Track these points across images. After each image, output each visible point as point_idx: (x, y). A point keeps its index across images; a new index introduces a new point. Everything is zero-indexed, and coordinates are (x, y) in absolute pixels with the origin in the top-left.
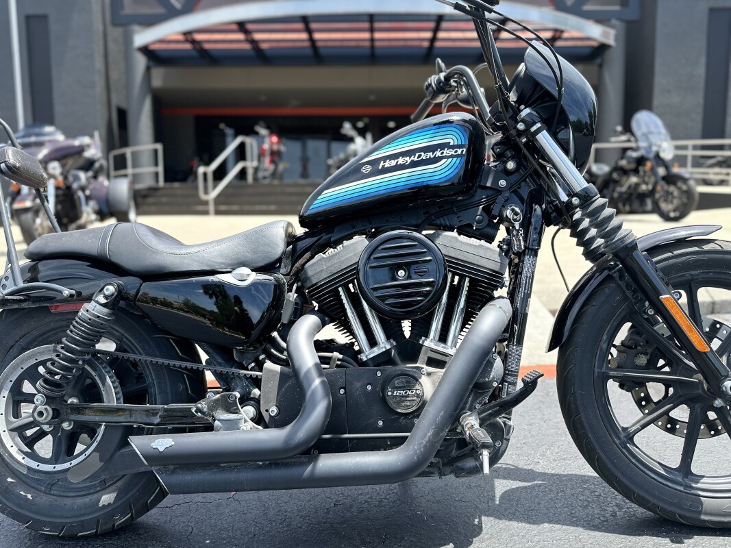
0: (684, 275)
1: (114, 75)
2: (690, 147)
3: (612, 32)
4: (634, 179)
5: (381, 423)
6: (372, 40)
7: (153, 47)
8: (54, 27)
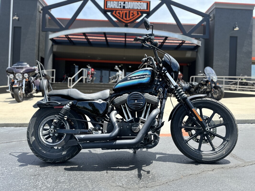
0: (198, 105)
1: (41, 47)
2: (224, 78)
3: (200, 42)
4: (205, 87)
5: (130, 135)
6: (125, 41)
7: (54, 39)
8: (23, 30)
